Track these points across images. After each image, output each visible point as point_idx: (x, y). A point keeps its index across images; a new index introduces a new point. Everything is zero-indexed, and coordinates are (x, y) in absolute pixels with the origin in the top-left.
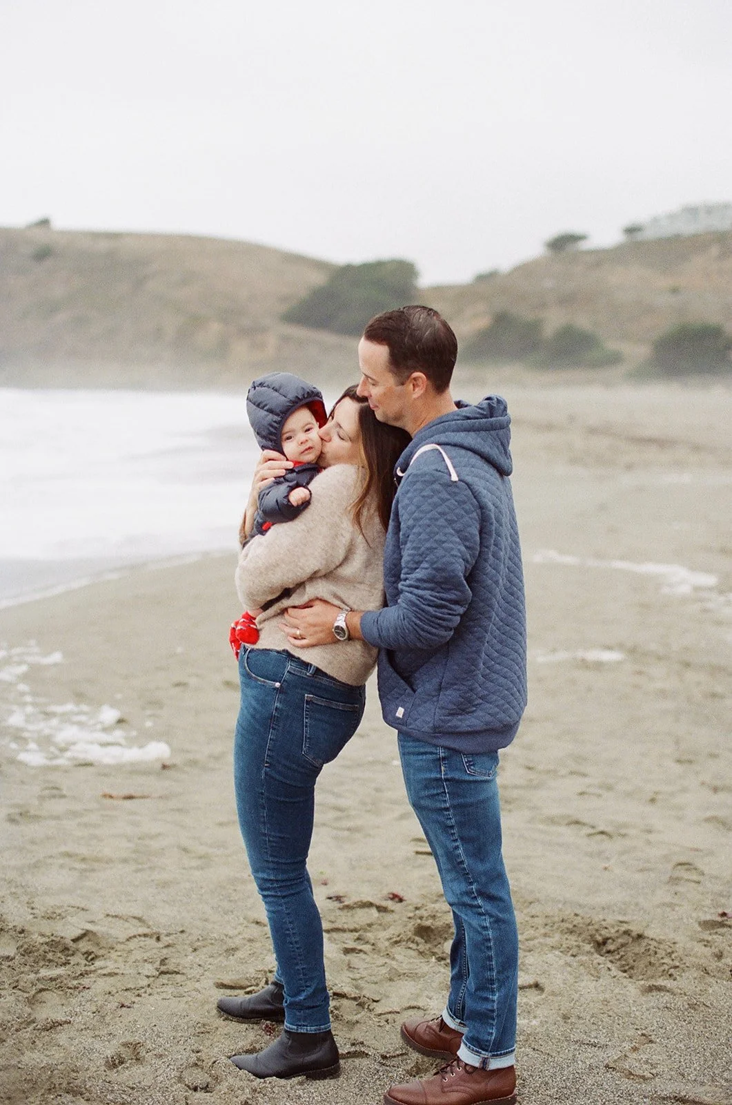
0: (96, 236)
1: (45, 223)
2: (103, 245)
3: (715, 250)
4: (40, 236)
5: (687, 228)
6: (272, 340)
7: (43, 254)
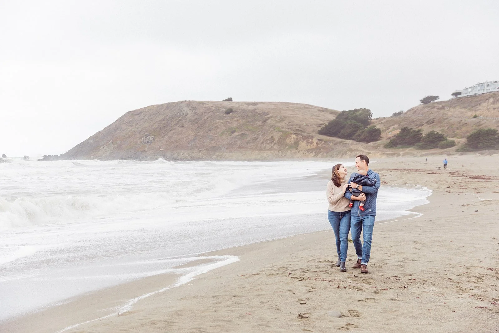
0: (248, 104)
1: (230, 100)
2: (251, 108)
3: (491, 100)
4: (228, 105)
5: (479, 91)
6: (315, 141)
7: (229, 111)
